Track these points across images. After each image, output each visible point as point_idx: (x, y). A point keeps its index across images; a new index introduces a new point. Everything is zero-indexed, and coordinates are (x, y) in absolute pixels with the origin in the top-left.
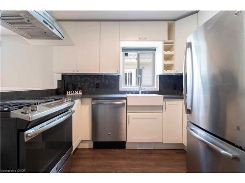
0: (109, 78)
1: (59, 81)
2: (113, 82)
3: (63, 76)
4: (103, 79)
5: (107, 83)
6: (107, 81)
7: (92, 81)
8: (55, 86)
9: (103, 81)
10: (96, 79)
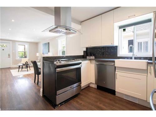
0: (110, 48)
1: (84, 51)
2: (113, 51)
3: (87, 48)
4: (107, 49)
5: (109, 52)
6: (109, 50)
7: (100, 50)
8: (82, 54)
9: (107, 50)
10: (102, 49)
